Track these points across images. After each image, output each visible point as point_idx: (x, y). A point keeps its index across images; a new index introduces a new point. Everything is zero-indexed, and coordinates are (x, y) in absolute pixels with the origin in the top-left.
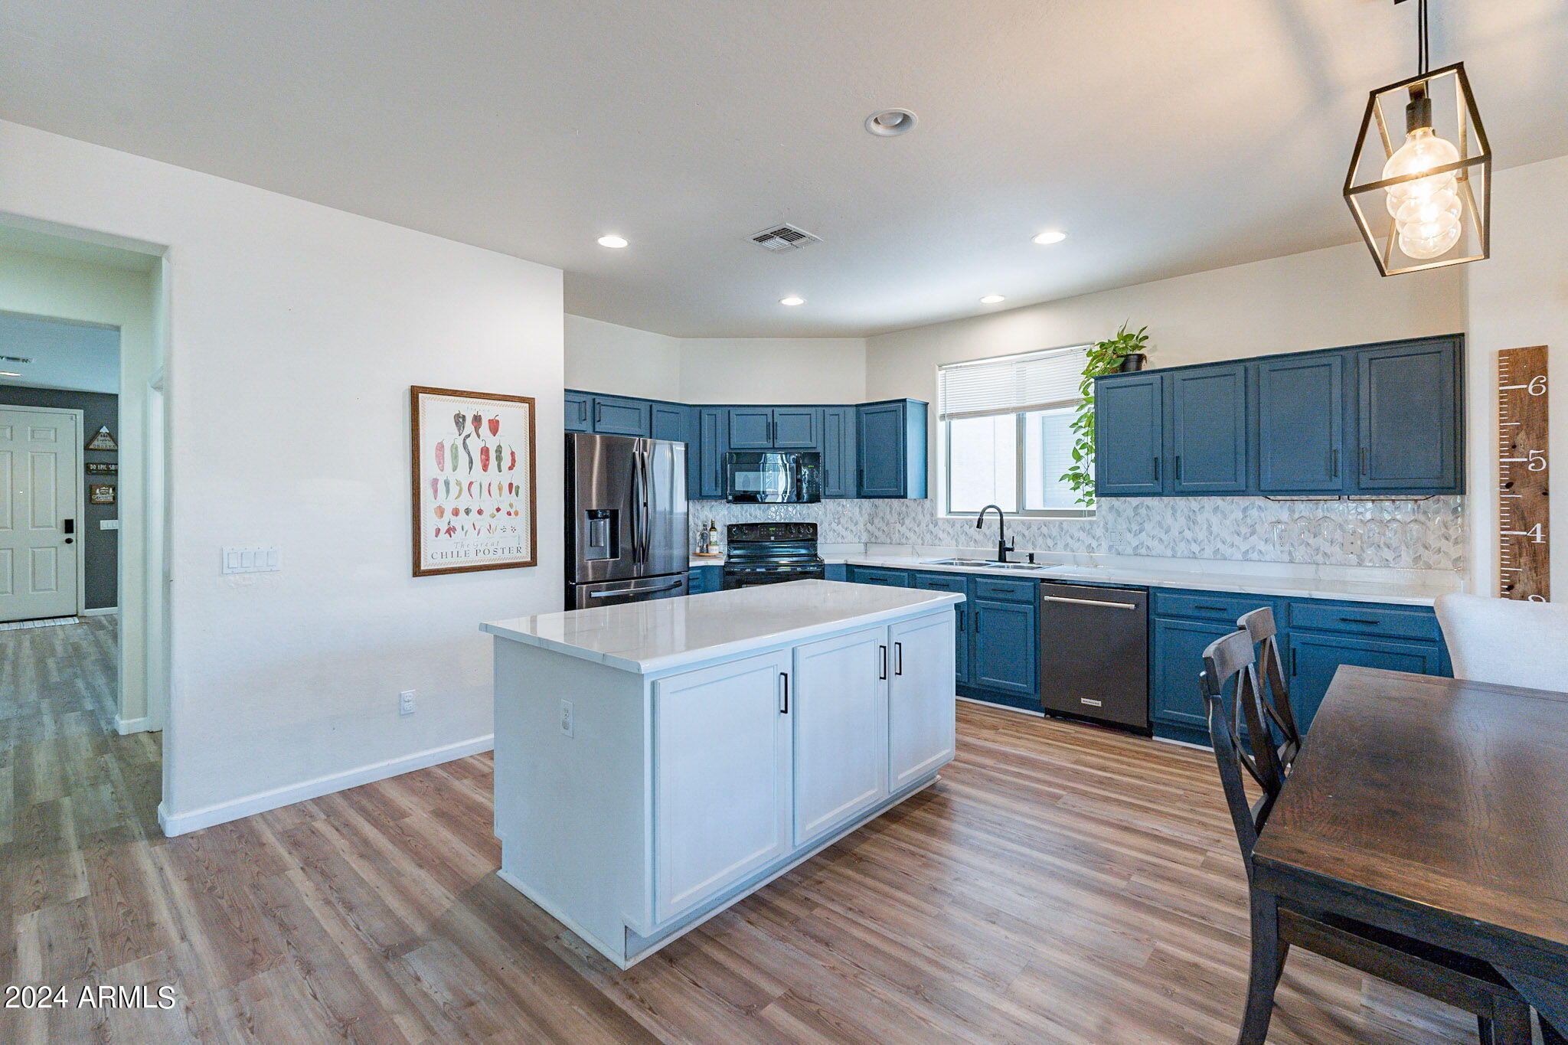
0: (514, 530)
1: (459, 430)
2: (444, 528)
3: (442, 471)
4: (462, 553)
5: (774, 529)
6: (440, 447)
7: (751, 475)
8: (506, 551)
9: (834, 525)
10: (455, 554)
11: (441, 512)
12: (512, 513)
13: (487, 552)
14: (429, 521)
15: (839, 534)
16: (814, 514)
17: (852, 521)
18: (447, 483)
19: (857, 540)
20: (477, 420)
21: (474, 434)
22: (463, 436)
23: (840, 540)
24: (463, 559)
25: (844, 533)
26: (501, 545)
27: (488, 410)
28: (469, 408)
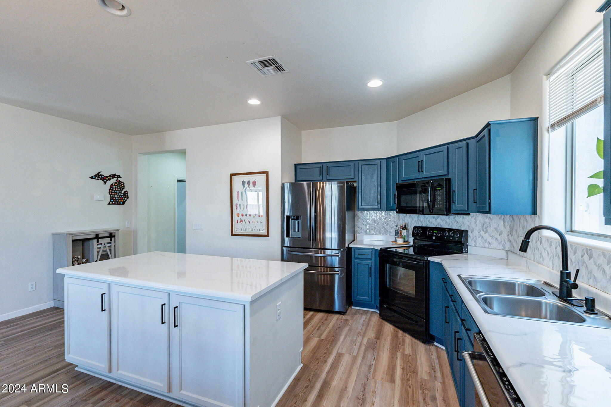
0: (261, 222)
1: (243, 187)
2: (239, 220)
3: (239, 201)
4: (244, 230)
5: (436, 232)
6: (238, 193)
7: (409, 197)
8: (258, 230)
9: (482, 233)
10: (242, 229)
11: (238, 215)
12: (260, 216)
13: (252, 230)
14: (235, 218)
15: (486, 240)
16: (468, 224)
17: (497, 231)
18: (240, 205)
19: (501, 247)
20: (249, 182)
21: (248, 187)
22: (245, 188)
23: (486, 245)
24: (244, 231)
25: (490, 240)
26: (256, 228)
27: (252, 178)
28: (246, 178)
